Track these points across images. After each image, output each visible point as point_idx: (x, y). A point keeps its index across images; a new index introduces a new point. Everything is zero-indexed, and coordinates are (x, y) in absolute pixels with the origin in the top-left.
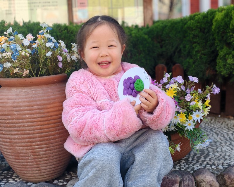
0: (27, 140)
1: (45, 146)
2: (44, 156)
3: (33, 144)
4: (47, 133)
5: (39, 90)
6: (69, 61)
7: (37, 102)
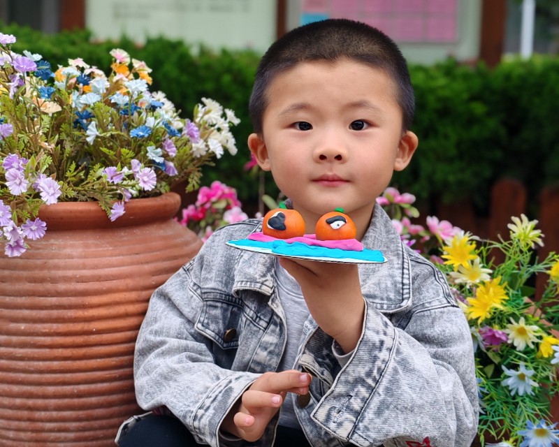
0: (18, 401)
1: (74, 425)
3: (38, 414)
4: (82, 387)
5: (72, 246)
6: (199, 156)
7: (58, 285)
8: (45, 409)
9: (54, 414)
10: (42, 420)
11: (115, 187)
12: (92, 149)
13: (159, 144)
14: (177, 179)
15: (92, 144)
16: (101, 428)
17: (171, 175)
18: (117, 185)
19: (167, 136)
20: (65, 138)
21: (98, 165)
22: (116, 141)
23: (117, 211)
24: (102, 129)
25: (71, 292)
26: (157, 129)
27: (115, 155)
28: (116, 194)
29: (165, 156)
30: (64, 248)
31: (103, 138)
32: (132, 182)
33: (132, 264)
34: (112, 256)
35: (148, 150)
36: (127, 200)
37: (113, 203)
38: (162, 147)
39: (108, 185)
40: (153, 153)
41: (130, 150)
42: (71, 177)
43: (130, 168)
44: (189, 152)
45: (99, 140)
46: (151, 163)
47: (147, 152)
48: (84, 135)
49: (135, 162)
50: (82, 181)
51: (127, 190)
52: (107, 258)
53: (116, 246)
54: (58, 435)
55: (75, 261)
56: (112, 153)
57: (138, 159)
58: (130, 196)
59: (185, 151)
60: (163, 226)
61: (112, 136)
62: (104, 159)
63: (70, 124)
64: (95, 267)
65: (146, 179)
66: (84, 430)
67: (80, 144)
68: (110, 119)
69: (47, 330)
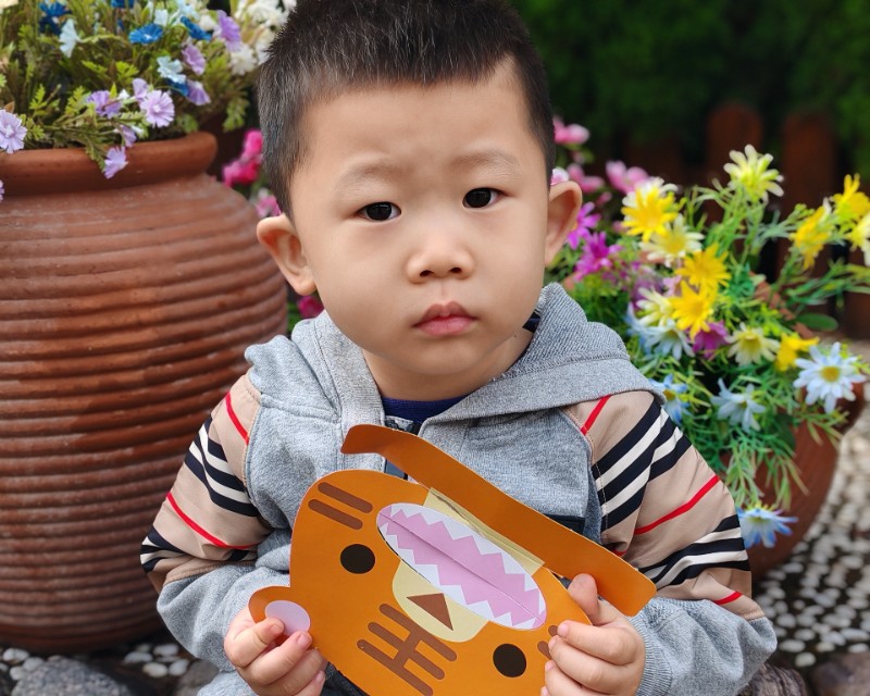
1: (67, 495)
2: (68, 541)
5: (47, 220)
6: (242, 73)
7: (27, 280)
8: (21, 472)
9: (35, 480)
10: (17, 491)
11: (110, 124)
12: (70, 64)
13: (177, 53)
14: (210, 110)
15: (69, 55)
16: (110, 498)
17: (199, 103)
18: (113, 120)
19: (189, 40)
20: (28, 49)
21: (80, 90)
22: (109, 50)
23: (115, 162)
24: (85, 32)
25: (49, 290)
26: (173, 29)
27: (107, 73)
28: (112, 135)
29: (187, 72)
30: (35, 223)
31: (88, 46)
32: (136, 115)
33: (144, 244)
34: (110, 233)
35: (160, 63)
36: (128, 144)
37: (108, 149)
38: (181, 58)
39: (99, 122)
40: (168, 68)
41: (130, 63)
42: (38, 110)
43: (132, 93)
44: (226, 66)
45: (81, 49)
46: (164, 84)
47: (158, 66)
48: (56, 42)
49: (139, 83)
50: (56, 115)
51: (129, 128)
52: (104, 237)
53: (116, 218)
54: (43, 511)
55: (53, 243)
56: (102, 69)
57: (144, 78)
58: (135, 138)
59: (220, 65)
60: (190, 184)
61: (102, 43)
62: (89, 80)
63: (33, 25)
64: (86, 251)
65: (157, 109)
66: (84, 502)
67: (52, 58)
68: (97, 16)
69: (16, 352)
